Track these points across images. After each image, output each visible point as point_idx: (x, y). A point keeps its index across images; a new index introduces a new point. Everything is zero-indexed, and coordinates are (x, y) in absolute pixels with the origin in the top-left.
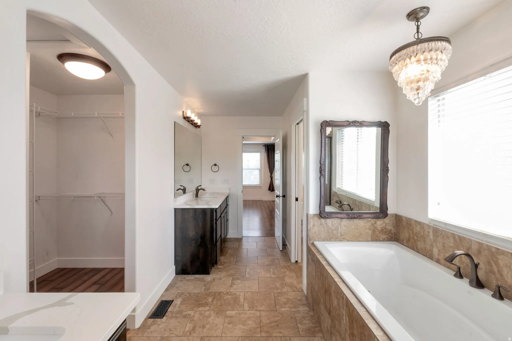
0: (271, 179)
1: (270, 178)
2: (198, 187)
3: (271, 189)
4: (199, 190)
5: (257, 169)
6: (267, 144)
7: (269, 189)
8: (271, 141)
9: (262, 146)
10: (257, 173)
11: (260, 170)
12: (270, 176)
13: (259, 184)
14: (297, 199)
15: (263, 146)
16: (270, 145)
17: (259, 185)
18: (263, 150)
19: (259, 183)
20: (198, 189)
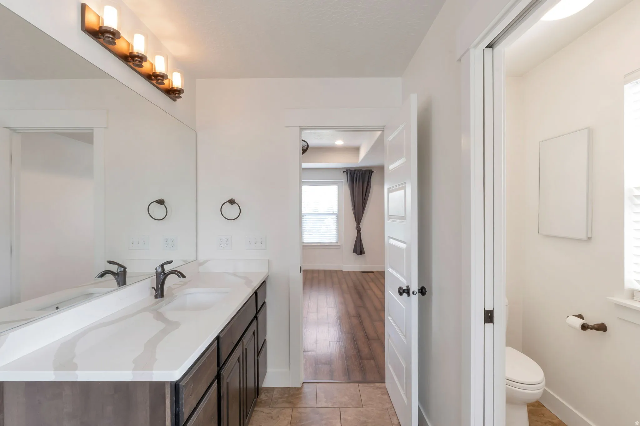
0: (358, 233)
1: (356, 231)
2: (162, 266)
3: (359, 251)
4: (166, 275)
5: (333, 214)
6: (350, 169)
7: (355, 251)
8: (359, 162)
9: (342, 172)
10: (331, 222)
11: (338, 216)
12: (355, 227)
13: (335, 241)
14: (489, 317)
15: (344, 172)
16: (355, 170)
17: (337, 242)
18: (343, 179)
19: (335, 239)
20: (163, 272)
